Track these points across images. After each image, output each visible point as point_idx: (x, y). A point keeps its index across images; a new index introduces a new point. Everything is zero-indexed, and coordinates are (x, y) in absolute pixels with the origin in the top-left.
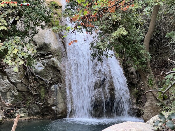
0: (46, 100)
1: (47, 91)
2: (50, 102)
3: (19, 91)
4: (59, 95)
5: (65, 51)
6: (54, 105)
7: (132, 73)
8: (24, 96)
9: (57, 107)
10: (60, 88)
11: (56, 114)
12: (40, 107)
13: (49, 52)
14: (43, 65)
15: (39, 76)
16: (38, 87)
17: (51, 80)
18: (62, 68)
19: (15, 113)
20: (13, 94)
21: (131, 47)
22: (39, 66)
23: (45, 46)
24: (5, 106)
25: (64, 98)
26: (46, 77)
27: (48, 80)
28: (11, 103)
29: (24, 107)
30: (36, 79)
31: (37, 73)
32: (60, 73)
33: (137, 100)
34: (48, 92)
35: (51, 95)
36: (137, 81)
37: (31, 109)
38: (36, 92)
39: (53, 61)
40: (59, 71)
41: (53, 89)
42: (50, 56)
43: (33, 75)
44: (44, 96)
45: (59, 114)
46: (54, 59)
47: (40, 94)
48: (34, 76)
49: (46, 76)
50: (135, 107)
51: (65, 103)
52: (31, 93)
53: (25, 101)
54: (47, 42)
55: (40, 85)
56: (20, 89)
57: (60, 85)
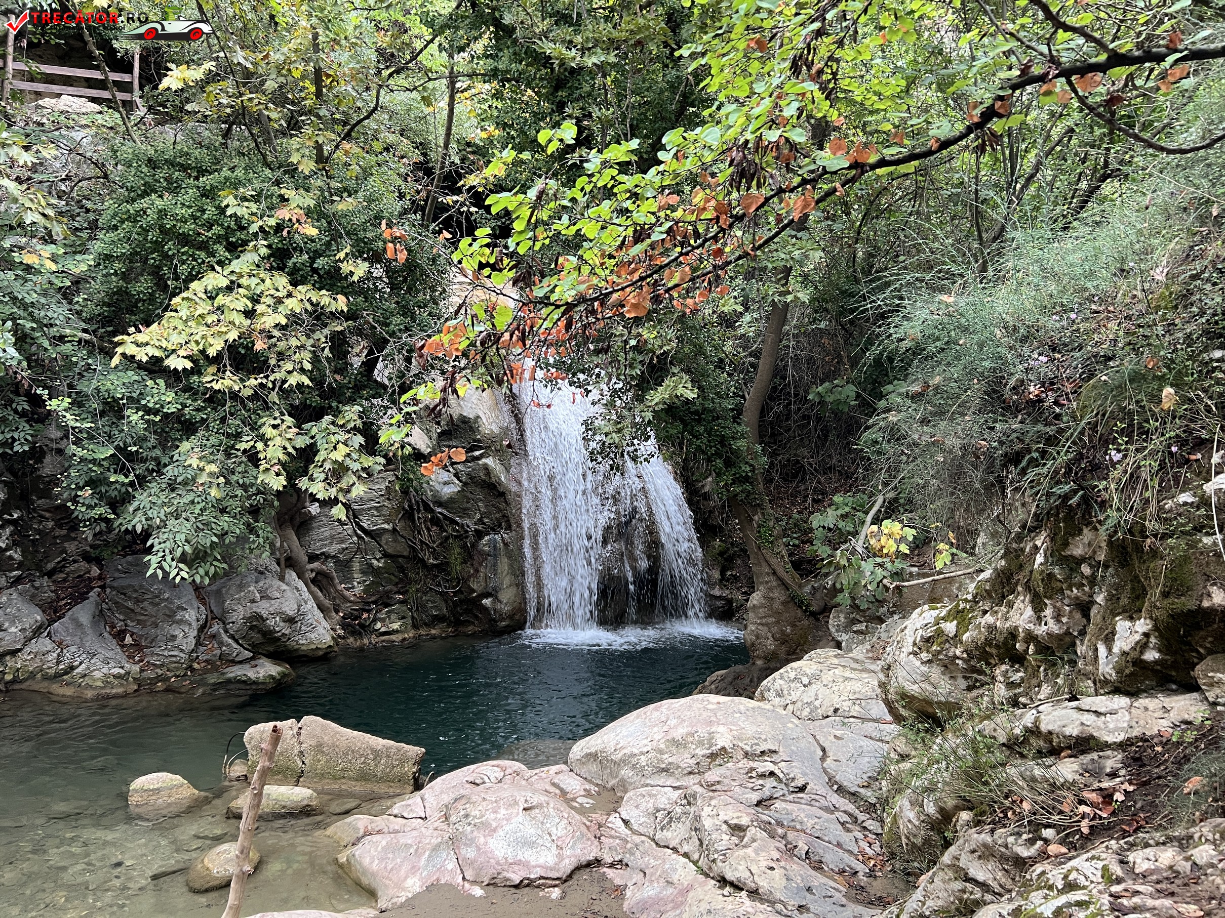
0: (466, 581)
1: (470, 554)
2: (477, 586)
3: (386, 555)
4: (504, 564)
5: (522, 440)
6: (487, 595)
7: (706, 497)
8: (402, 569)
9: (497, 599)
10: (506, 544)
11: (494, 620)
12: (446, 601)
13: (474, 441)
14: (458, 479)
15: (445, 512)
16: (441, 544)
17: (481, 521)
18: (514, 488)
19: (375, 620)
20: (371, 565)
21: (705, 430)
22: (446, 483)
23: (462, 426)
24: (346, 599)
25: (519, 573)
26: (465, 513)
27: (471, 524)
28: (364, 591)
29: (402, 602)
30: (435, 521)
31: (440, 504)
32: (506, 502)
33: (723, 573)
34: (471, 557)
35: (481, 565)
36: (722, 520)
37: (421, 607)
38: (436, 559)
39: (486, 468)
40: (502, 494)
41: (487, 549)
42: (477, 453)
43: (427, 508)
44: (459, 568)
45: (503, 619)
46: (489, 461)
47: (448, 563)
48: (432, 511)
49: (465, 509)
50: (717, 592)
51: (520, 586)
52: (422, 561)
53: (403, 585)
54: (469, 413)
55: (447, 538)
56: (390, 551)
57: (505, 536)
